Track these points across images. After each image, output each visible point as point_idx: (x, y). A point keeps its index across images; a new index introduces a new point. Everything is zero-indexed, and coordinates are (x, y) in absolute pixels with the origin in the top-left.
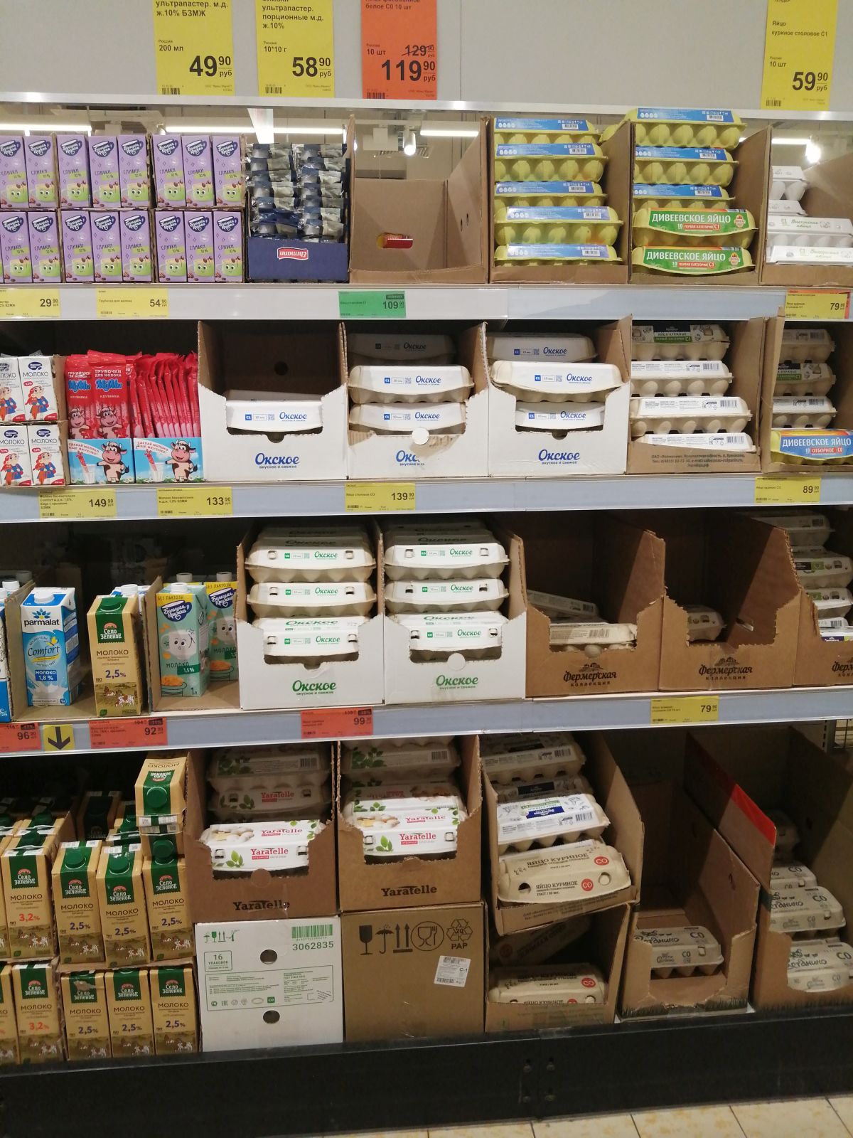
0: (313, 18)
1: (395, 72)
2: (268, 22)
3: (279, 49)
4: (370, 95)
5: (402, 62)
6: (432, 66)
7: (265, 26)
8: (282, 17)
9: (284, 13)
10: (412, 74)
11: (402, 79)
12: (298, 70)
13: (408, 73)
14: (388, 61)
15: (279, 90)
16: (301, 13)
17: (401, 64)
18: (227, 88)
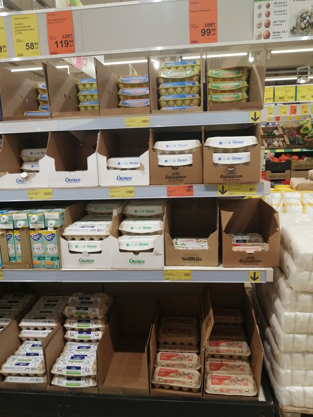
0: (31, 29)
1: (60, 45)
2: (17, 32)
3: (21, 41)
4: (52, 53)
5: (62, 41)
6: (72, 41)
7: (16, 34)
8: (21, 30)
9: (22, 29)
10: (65, 45)
11: (62, 47)
12: (28, 47)
13: (64, 45)
14: (57, 41)
15: (22, 55)
16: (28, 28)
17: (61, 42)
18: (6, 56)
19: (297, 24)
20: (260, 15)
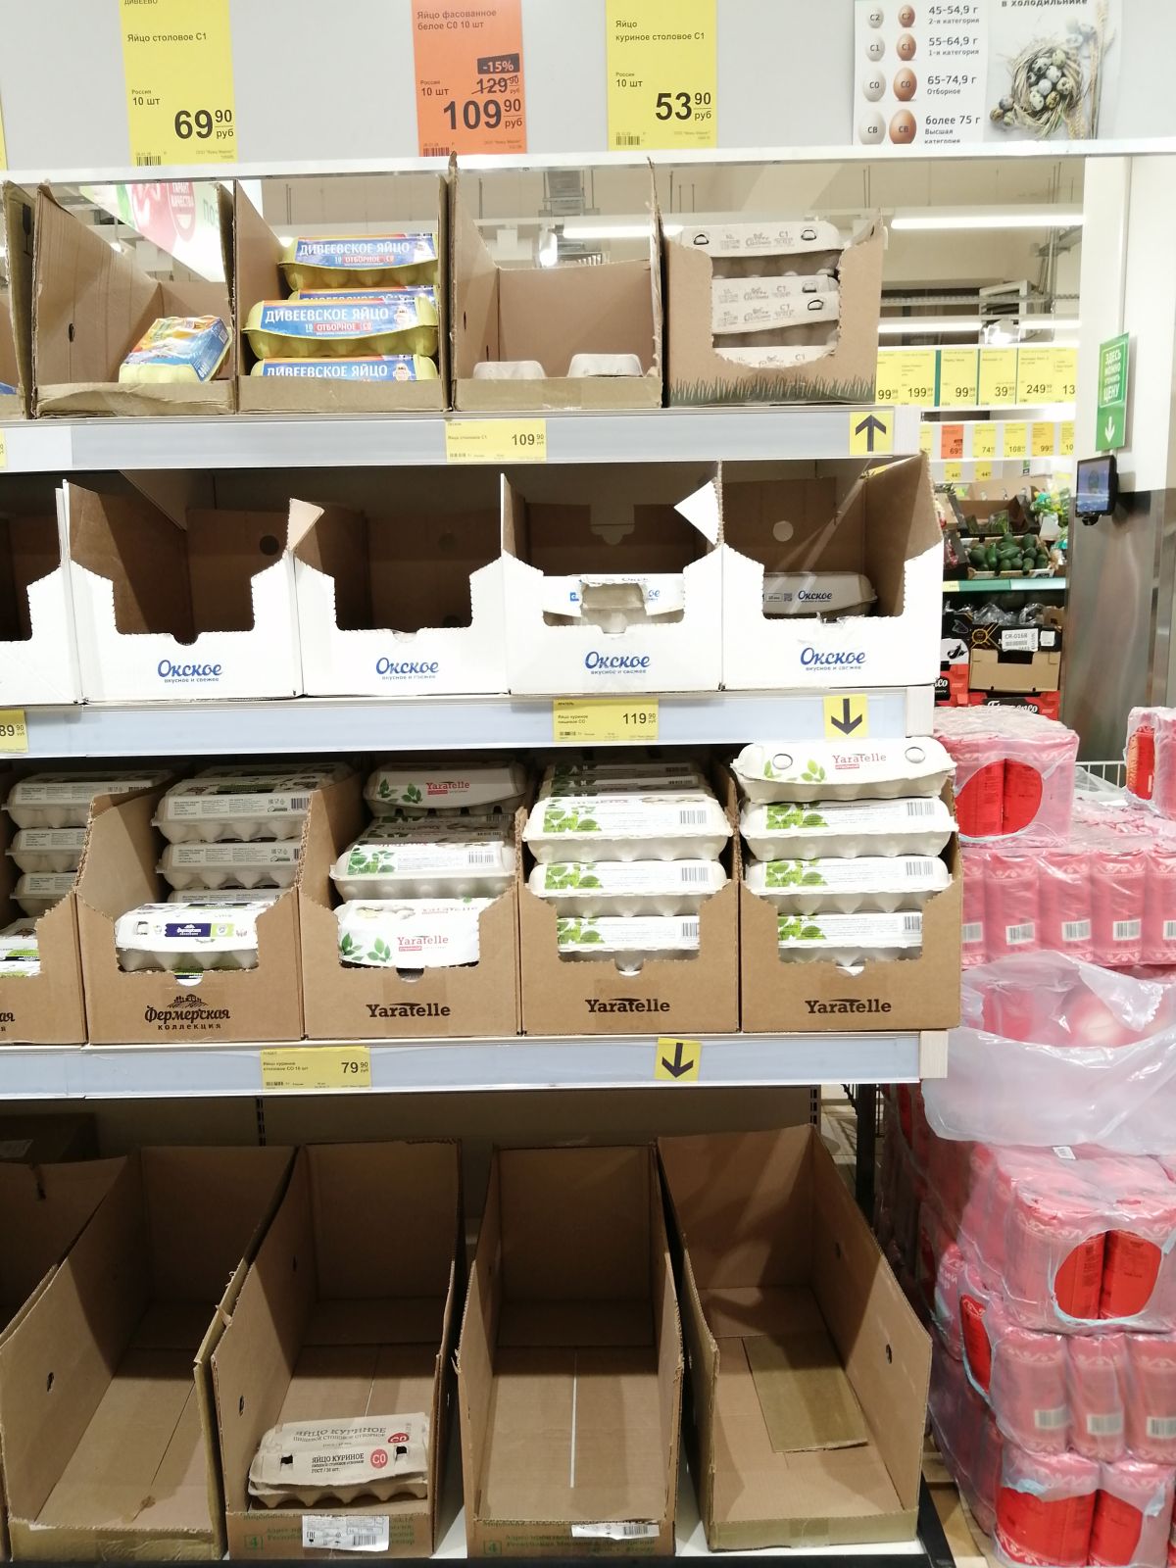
19: (1014, 93)
20: (877, 52)
